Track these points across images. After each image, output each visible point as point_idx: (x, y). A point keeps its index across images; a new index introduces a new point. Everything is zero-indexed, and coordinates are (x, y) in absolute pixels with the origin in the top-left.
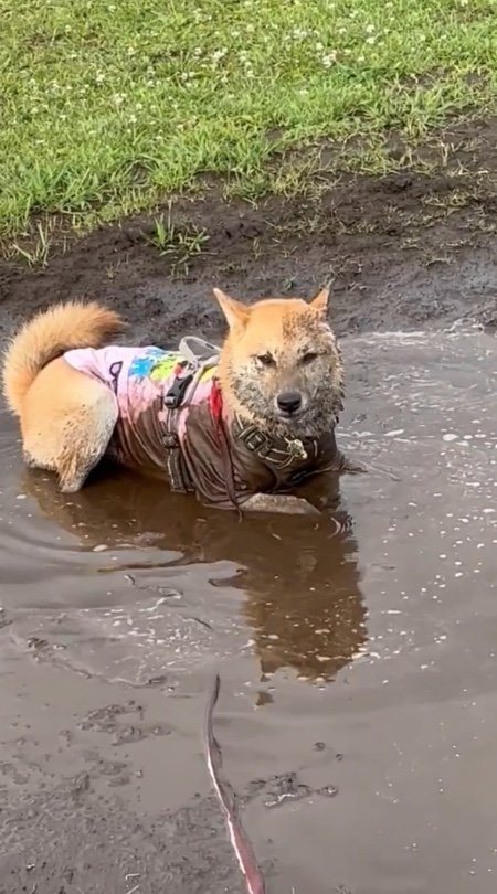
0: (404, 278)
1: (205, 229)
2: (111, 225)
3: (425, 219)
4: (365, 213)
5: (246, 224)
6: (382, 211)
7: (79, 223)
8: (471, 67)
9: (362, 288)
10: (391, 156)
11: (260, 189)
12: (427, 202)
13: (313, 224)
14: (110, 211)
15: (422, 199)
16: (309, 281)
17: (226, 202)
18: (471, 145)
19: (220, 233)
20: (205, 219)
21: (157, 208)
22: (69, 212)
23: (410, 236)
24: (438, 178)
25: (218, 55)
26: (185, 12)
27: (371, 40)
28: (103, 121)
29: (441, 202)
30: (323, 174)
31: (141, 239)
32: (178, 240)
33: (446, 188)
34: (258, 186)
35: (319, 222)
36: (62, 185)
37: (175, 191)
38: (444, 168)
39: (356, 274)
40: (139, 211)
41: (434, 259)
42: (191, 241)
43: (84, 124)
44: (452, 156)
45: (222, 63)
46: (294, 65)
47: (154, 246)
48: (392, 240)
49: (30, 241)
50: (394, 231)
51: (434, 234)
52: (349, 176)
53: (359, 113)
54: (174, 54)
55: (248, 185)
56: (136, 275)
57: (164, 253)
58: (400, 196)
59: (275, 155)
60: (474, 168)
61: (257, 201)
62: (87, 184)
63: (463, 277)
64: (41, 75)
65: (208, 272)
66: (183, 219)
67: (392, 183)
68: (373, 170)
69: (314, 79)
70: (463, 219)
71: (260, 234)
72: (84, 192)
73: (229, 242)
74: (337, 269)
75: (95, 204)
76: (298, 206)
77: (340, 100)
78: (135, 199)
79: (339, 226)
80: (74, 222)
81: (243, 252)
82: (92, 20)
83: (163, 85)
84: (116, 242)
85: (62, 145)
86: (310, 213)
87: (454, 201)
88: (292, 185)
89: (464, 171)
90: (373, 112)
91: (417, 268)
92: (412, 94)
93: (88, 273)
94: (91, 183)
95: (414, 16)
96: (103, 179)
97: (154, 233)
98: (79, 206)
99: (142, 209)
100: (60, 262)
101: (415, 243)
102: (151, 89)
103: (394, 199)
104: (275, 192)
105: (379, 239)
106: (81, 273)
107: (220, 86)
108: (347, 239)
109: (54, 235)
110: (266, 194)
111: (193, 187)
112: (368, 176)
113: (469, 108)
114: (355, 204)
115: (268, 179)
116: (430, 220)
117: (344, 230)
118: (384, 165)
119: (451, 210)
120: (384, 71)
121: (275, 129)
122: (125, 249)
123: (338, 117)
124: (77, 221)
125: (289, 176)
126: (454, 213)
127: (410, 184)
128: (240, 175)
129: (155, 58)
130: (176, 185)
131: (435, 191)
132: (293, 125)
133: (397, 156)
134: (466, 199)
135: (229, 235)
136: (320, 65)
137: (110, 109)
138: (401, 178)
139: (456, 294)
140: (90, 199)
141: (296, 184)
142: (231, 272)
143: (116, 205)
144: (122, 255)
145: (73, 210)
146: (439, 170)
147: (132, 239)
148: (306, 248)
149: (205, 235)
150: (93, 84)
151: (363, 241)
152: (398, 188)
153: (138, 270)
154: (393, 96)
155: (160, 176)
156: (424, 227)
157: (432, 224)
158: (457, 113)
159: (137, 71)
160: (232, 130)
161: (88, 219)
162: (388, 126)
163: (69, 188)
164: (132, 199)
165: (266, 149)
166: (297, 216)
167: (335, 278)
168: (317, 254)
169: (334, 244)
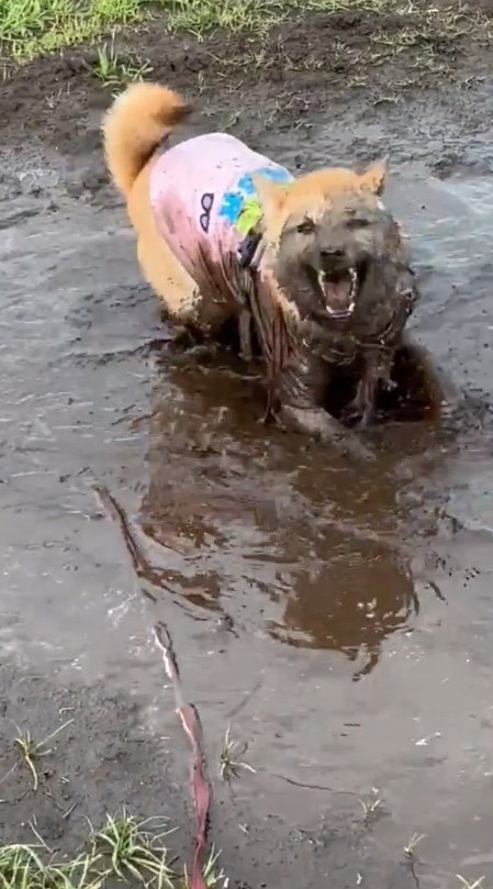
0: (350, 116)
1: (149, 61)
2: (52, 53)
3: (374, 56)
4: (312, 49)
5: (191, 57)
6: (330, 47)
7: (20, 51)
9: (308, 125)
11: (206, 20)
12: (375, 39)
14: (51, 40)
15: (371, 36)
16: (254, 118)
17: (171, 33)
19: (164, 65)
20: (149, 50)
21: (100, 38)
22: (9, 39)
23: (359, 74)
24: (387, 15)
29: (390, 40)
30: (270, 7)
31: (83, 69)
32: (121, 70)
33: (395, 25)
34: (203, 18)
35: (266, 57)
36: (2, 11)
37: (119, 21)
38: (394, 6)
39: (302, 111)
40: (81, 40)
41: (382, 98)
42: (135, 73)
47: (96, 76)
48: (339, 78)
50: (342, 68)
51: (382, 72)
52: (296, 10)
55: (194, 16)
56: (77, 106)
57: (106, 84)
58: (349, 32)
60: (423, 6)
61: (202, 34)
62: (28, 10)
63: (411, 117)
66: (126, 50)
67: (341, 19)
68: (321, 5)
70: (412, 58)
71: (205, 67)
72: (25, 19)
73: (174, 75)
74: (283, 106)
75: (36, 31)
76: (243, 40)
78: (78, 28)
79: (286, 62)
80: (14, 50)
81: (188, 85)
84: (58, 71)
86: (257, 47)
87: (403, 39)
88: (238, 18)
89: (414, 9)
91: (365, 108)
93: (28, 103)
94: (32, 9)
96: (45, 6)
97: (96, 63)
98: (20, 33)
99: (85, 38)
101: (363, 81)
103: (344, 34)
104: (221, 24)
105: (326, 75)
106: (21, 101)
108: (293, 75)
110: (211, 27)
111: (137, 17)
112: (316, 11)
114: (303, 39)
115: (214, 11)
116: (378, 58)
117: (291, 65)
118: (333, 1)
119: (401, 49)
122: (66, 78)
124: (17, 49)
125: (235, 9)
126: (403, 51)
127: (359, 21)
128: (185, 6)
130: (120, 15)
131: (384, 28)
134: (416, 38)
135: (173, 67)
138: (350, 14)
139: (403, 134)
140: (30, 26)
141: (243, 17)
143: (57, 33)
144: (62, 84)
145: (13, 37)
146: (388, 7)
147: (74, 69)
148: (253, 83)
149: (148, 66)
151: (310, 78)
152: (346, 24)
153: (80, 101)
156: (370, 64)
157: (380, 62)
161: (29, 46)
163: (10, 14)
164: (74, 27)
166: (242, 50)
167: (281, 114)
168: (263, 89)
169: (280, 80)
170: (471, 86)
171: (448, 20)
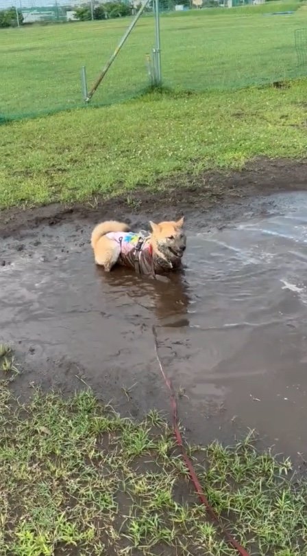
0: (195, 216)
1: (140, 200)
2: (114, 198)
4: (184, 197)
5: (151, 199)
6: (188, 197)
7: (105, 197)
8: (209, 158)
10: (189, 182)
11: (155, 189)
13: (170, 200)
14: (113, 194)
15: (199, 194)
17: (145, 193)
18: (211, 180)
19: (145, 201)
20: (140, 197)
21: (127, 194)
23: (197, 204)
24: (203, 188)
25: (140, 152)
26: (129, 139)
27: (181, 149)
28: (109, 169)
29: (204, 195)
30: (171, 186)
31: (123, 202)
32: (133, 203)
33: (205, 191)
35: (172, 199)
36: (100, 186)
41: (204, 210)
42: (137, 203)
43: (105, 170)
44: (206, 183)
45: (141, 154)
46: (161, 155)
47: (127, 204)
48: (192, 205)
49: (92, 201)
50: (192, 202)
51: (203, 203)
52: (178, 187)
53: (180, 169)
54: (128, 151)
55: (151, 188)
57: (130, 206)
58: (193, 193)
59: (158, 180)
60: (213, 186)
61: (154, 193)
63: (212, 216)
64: (91, 155)
65: (142, 212)
66: (134, 197)
67: (190, 189)
68: (185, 185)
69: (166, 160)
70: (211, 200)
71: (155, 202)
72: (106, 188)
73: (147, 204)
75: (109, 192)
76: (165, 195)
77: (174, 166)
81: (151, 207)
82: (104, 140)
83: (125, 159)
84: (116, 203)
85: (98, 175)
86: (169, 197)
87: (208, 195)
88: (163, 189)
89: (210, 187)
90: (183, 169)
91: (199, 213)
92: (194, 165)
94: (108, 186)
95: (192, 143)
96: (111, 185)
97: (126, 200)
98: (105, 192)
99: (123, 194)
100: (100, 208)
101: (198, 206)
102: (121, 161)
103: (191, 193)
104: (159, 190)
105: (188, 204)
107: (141, 161)
108: (179, 204)
109: (99, 200)
110: (156, 191)
111: (136, 188)
112: (183, 187)
113: (210, 169)
114: (181, 195)
115: (156, 187)
116: (202, 200)
117: (178, 202)
118: (188, 184)
119: (208, 197)
120: (185, 158)
121: (157, 173)
122: (119, 205)
123: (174, 170)
125: (162, 186)
127: (195, 190)
128: (149, 185)
129: (122, 152)
130: (131, 188)
131: (202, 192)
132: (162, 172)
133: (191, 182)
134: (211, 194)
135: (147, 202)
136: (167, 156)
137: (111, 166)
138: (193, 188)
139: (210, 220)
140: (108, 190)
142: (148, 212)
143: (115, 192)
144: (117, 206)
145: (103, 193)
146: (203, 186)
147: (121, 202)
148: (168, 206)
149: (140, 202)
150: (106, 158)
151: (184, 205)
152: (192, 191)
153: (123, 211)
154: (189, 165)
155: (126, 185)
156: (200, 202)
158: (205, 171)
159: (118, 155)
160: (145, 173)
161: (108, 196)
162: (188, 173)
163: (102, 187)
164: (119, 191)
165: (155, 178)
166: (165, 197)
167: (177, 215)
168: (171, 208)
169: (176, 206)
170: (226, 208)
171: (219, 189)
